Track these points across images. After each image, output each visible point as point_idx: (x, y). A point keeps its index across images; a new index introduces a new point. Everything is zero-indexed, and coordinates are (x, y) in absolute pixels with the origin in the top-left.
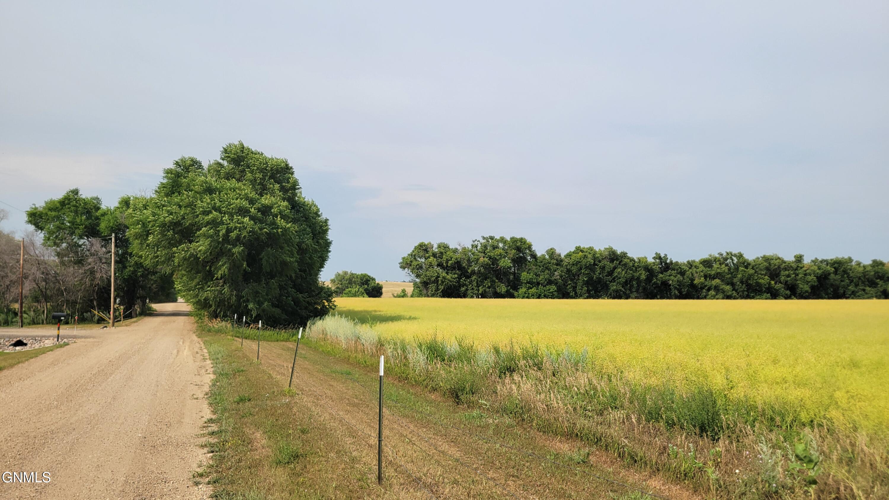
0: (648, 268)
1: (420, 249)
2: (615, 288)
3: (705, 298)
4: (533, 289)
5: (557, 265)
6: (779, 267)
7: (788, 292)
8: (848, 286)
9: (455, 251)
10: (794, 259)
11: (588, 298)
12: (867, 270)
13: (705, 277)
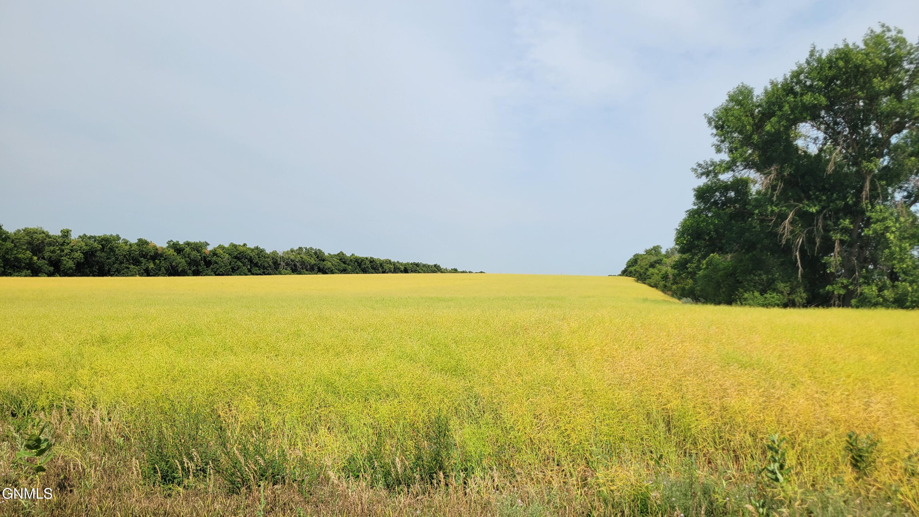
6: (43, 242)
7: (52, 269)
8: (114, 263)
10: (60, 234)
12: (133, 248)
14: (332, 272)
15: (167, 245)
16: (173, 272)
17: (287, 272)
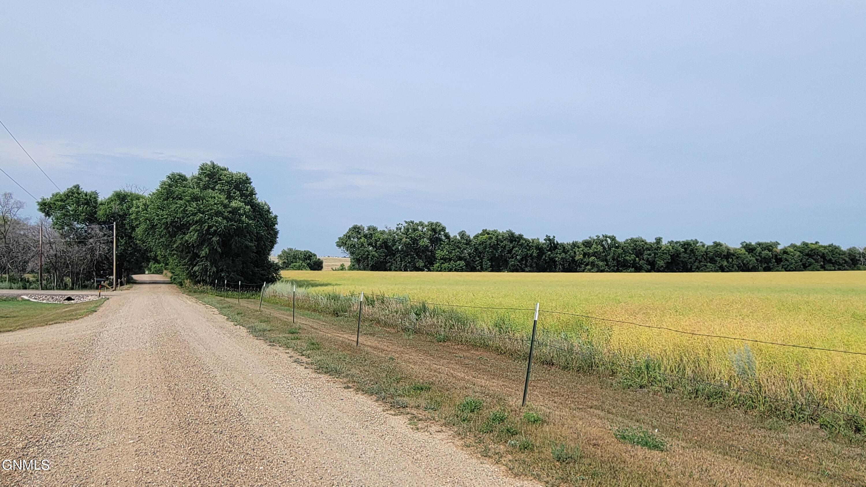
0: (540, 248)
1: (353, 231)
2: (513, 263)
3: (583, 271)
4: (445, 264)
5: (466, 244)
6: (642, 248)
7: (649, 267)
8: (695, 262)
9: (383, 233)
10: (655, 241)
11: (492, 271)
12: (709, 250)
13: (585, 255)
15: (741, 246)
16: (745, 268)
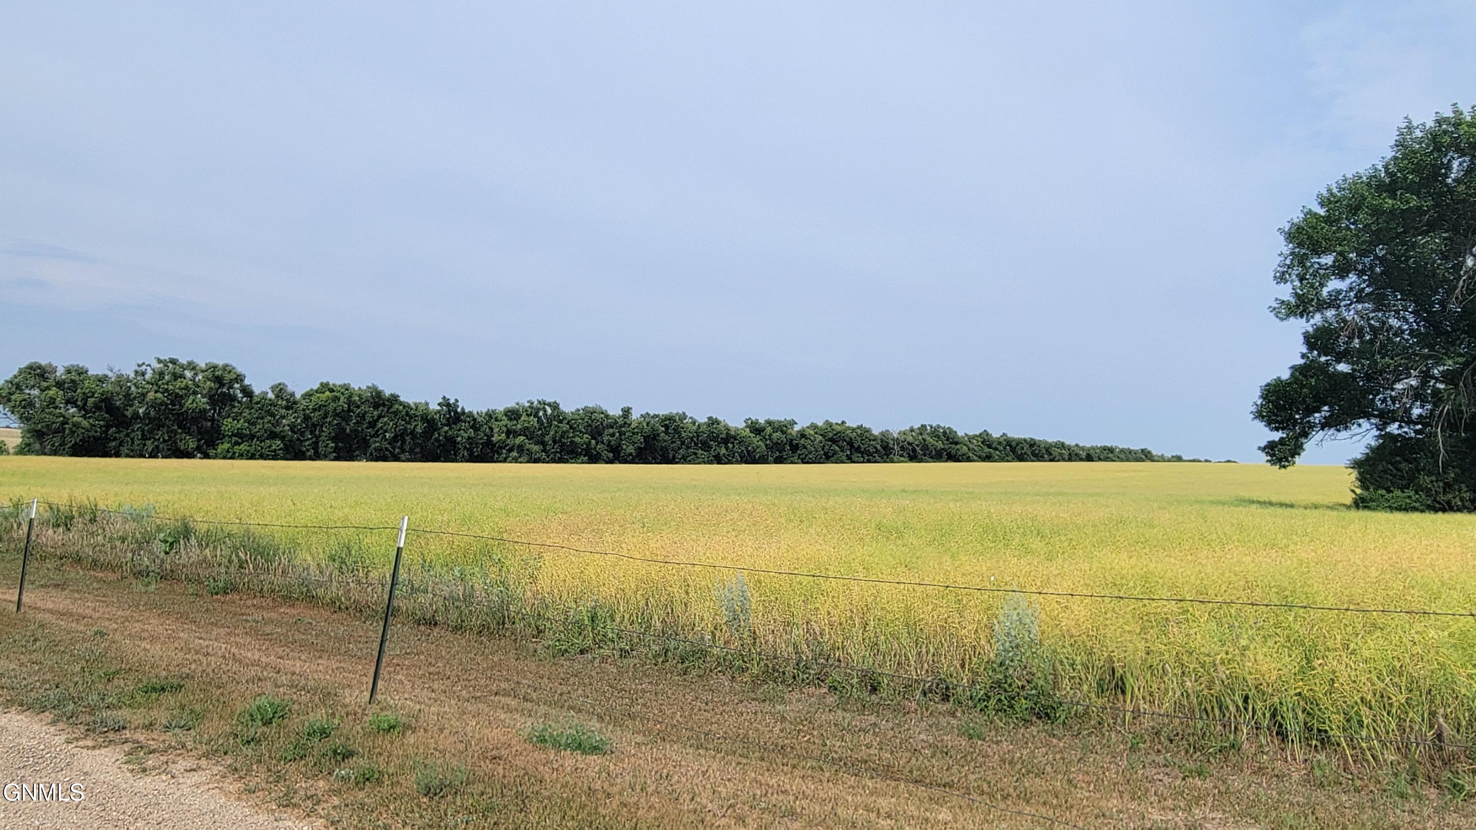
0: (429, 421)
1: (30, 373)
2: (378, 444)
3: (505, 461)
4: (242, 446)
5: (287, 408)
6: (600, 423)
7: (611, 455)
8: (679, 449)
9: (102, 379)
10: (621, 414)
11: (337, 459)
12: (701, 430)
13: (509, 433)
14: (969, 460)
15: (744, 425)
16: (750, 458)
17: (902, 459)
